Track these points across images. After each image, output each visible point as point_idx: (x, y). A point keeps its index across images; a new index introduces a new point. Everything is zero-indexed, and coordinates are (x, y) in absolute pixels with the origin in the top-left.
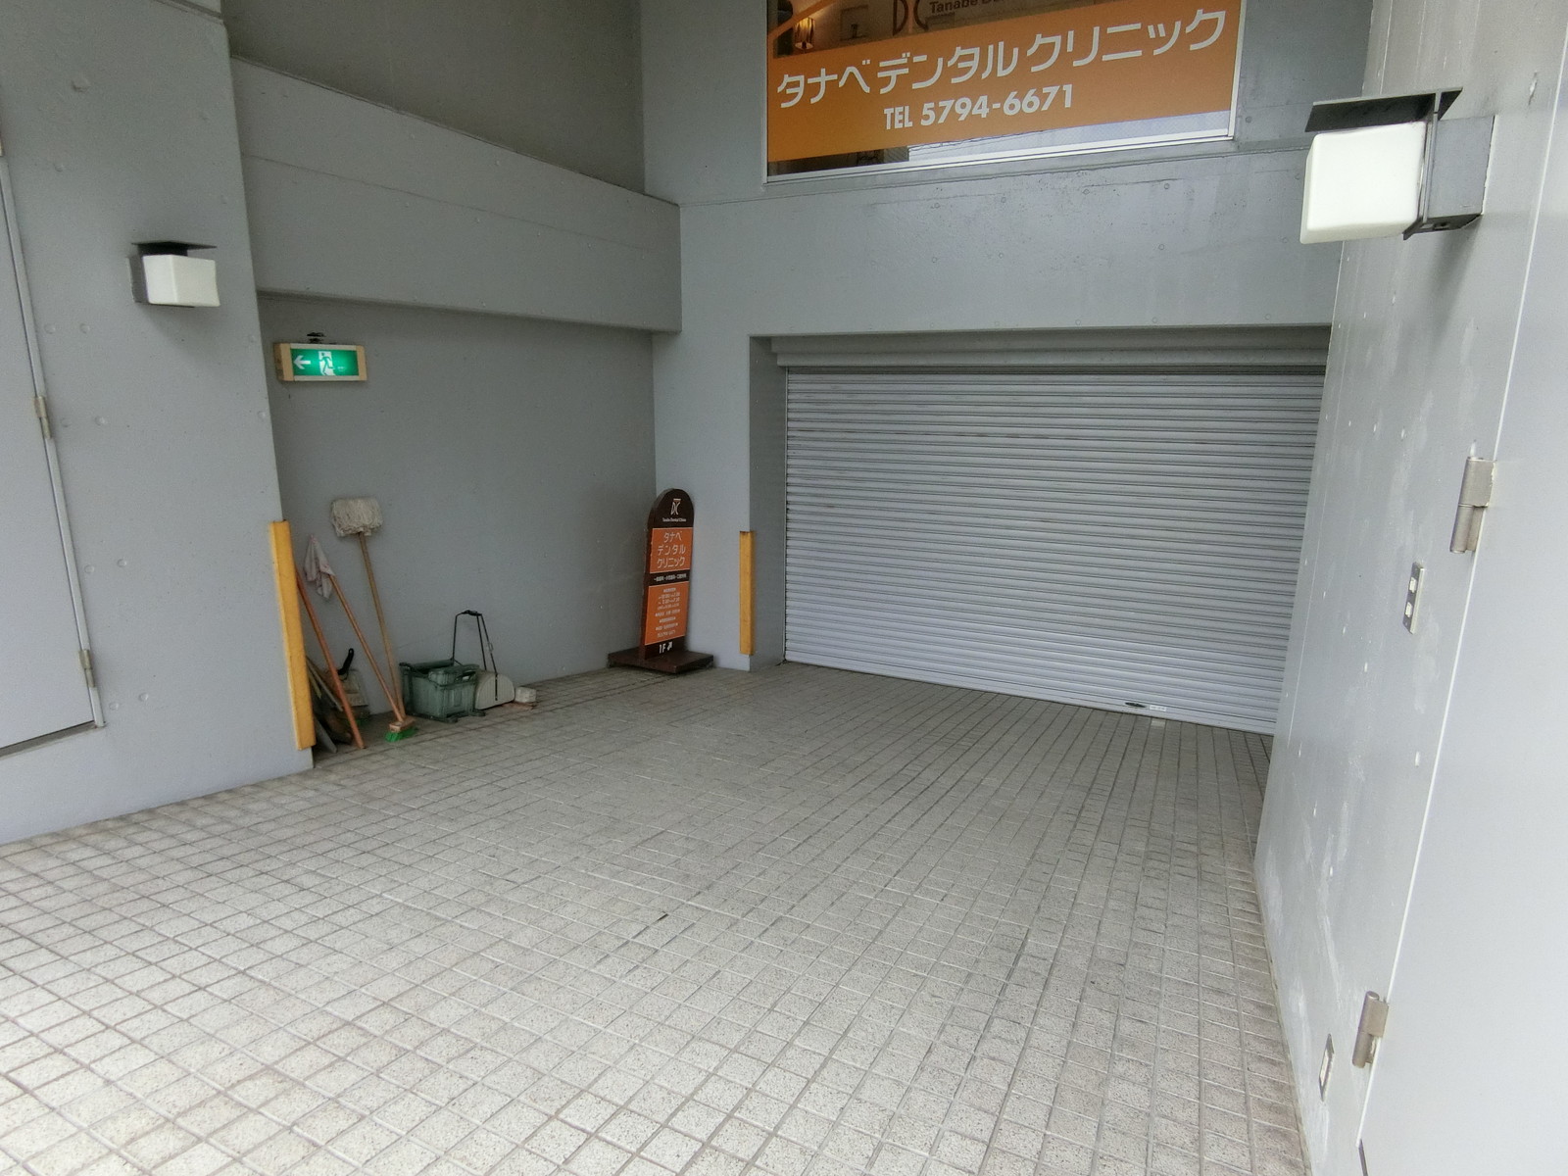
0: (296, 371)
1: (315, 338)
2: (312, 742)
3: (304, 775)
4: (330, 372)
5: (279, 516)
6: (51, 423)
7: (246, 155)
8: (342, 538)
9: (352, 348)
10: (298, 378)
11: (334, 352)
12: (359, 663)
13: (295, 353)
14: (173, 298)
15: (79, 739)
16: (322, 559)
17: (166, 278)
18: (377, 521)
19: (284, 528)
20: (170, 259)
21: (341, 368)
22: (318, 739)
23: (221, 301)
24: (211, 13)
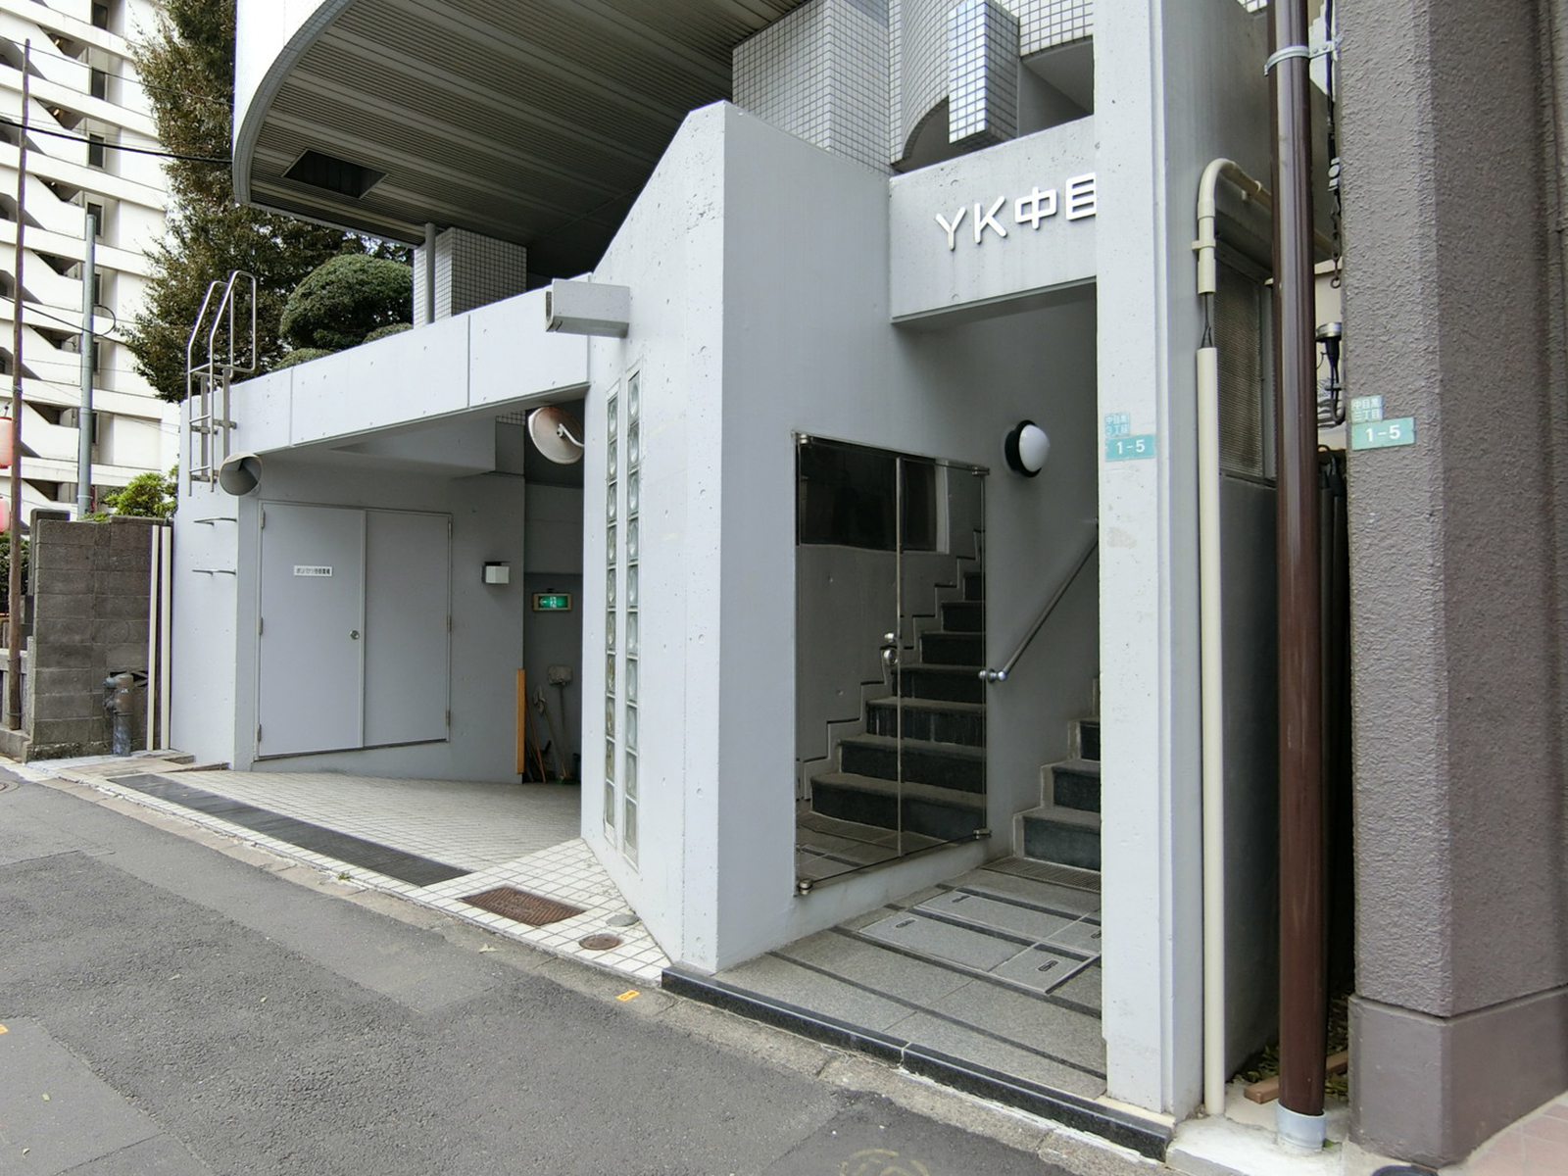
0: (540, 606)
1: (550, 591)
2: (522, 771)
3: (517, 784)
4: (554, 606)
5: (521, 667)
6: (451, 625)
7: (527, 519)
8: (551, 685)
9: (565, 595)
10: (541, 609)
11: (557, 597)
12: (553, 750)
13: (540, 598)
14: (494, 582)
15: (439, 744)
16: (541, 693)
17: (493, 575)
18: (569, 678)
19: (523, 672)
20: (494, 567)
21: (560, 604)
22: (525, 771)
23: (510, 579)
24: (519, 475)
